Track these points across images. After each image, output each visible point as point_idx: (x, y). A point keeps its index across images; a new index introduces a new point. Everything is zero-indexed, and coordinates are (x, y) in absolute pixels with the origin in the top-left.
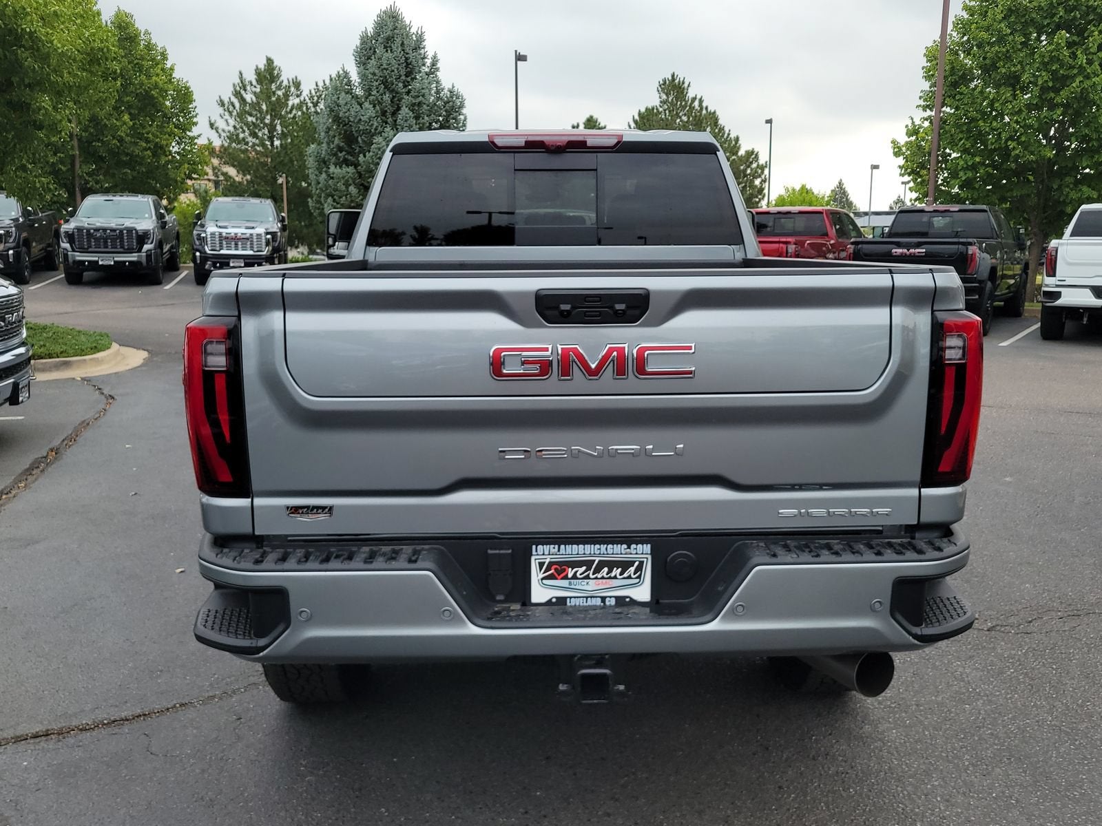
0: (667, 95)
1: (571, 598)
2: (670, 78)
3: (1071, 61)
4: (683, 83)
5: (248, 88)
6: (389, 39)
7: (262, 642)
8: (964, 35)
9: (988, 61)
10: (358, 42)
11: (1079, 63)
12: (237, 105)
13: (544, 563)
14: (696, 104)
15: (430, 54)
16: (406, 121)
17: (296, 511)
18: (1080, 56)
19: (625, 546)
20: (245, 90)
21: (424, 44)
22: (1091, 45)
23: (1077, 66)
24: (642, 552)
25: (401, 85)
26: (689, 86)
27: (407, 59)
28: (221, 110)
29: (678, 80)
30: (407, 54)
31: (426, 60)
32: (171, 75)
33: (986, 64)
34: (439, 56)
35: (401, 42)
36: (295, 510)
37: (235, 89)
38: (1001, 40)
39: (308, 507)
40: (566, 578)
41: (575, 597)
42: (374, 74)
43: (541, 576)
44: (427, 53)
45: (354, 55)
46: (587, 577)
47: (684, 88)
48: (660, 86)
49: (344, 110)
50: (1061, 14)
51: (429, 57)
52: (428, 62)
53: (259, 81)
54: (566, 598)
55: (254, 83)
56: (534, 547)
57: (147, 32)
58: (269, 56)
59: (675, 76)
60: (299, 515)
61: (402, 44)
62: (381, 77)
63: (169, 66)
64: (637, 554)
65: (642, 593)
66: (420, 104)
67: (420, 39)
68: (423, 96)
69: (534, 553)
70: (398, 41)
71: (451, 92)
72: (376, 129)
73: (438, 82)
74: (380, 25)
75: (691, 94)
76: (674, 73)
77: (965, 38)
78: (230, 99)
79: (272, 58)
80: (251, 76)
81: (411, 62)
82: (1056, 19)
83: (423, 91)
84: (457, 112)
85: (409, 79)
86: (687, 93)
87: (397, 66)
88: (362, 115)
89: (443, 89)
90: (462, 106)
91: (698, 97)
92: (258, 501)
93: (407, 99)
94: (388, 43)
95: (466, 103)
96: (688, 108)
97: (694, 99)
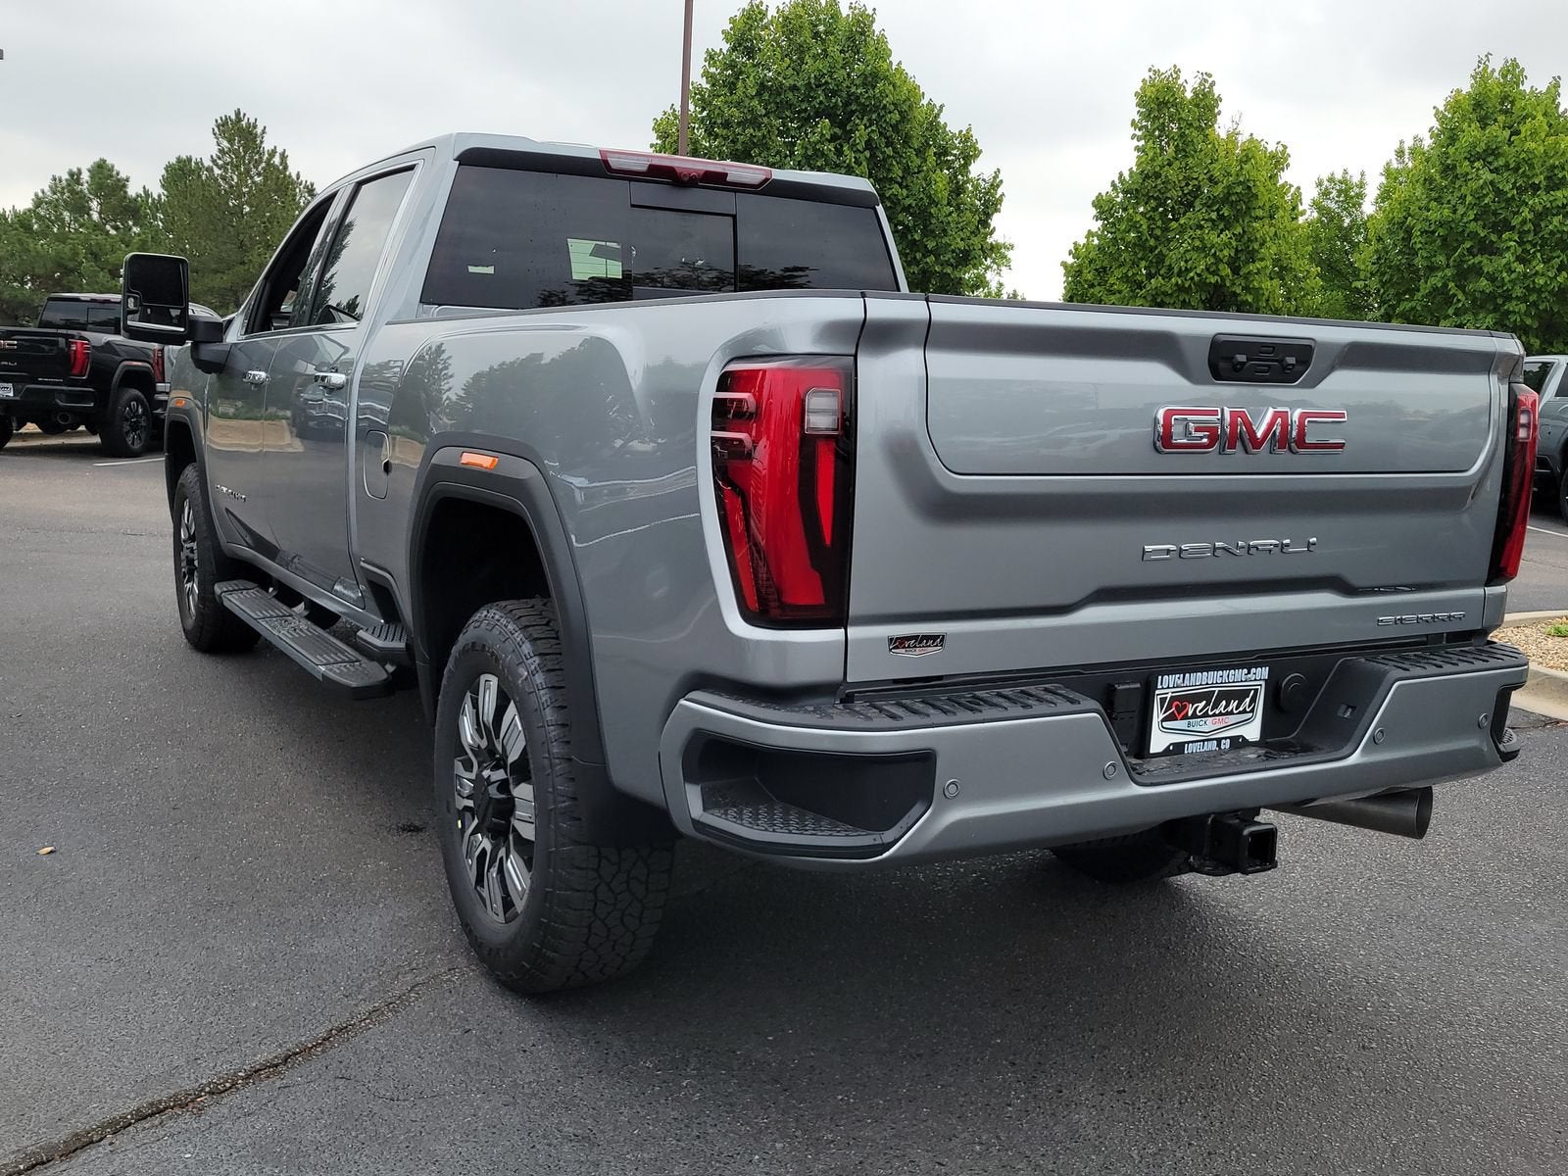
0: (231, 141)
1: (1188, 743)
2: (233, 117)
3: (835, 158)
4: (255, 127)
7: (888, 836)
8: (704, 109)
9: (739, 146)
11: (847, 161)
13: (1166, 698)
14: (277, 160)
17: (900, 644)
18: (847, 152)
19: (1245, 671)
22: (858, 141)
23: (845, 165)
24: (1260, 678)
26: (264, 132)
29: (246, 120)
33: (737, 150)
36: (899, 642)
38: (754, 122)
39: (915, 637)
40: (1185, 717)
41: (1192, 742)
43: (1162, 717)
46: (1205, 715)
47: (256, 135)
48: (218, 126)
50: (821, 98)
54: (1183, 743)
56: (1160, 677)
59: (242, 115)
60: (903, 651)
64: (1255, 680)
65: (1252, 731)
69: (1159, 687)
75: (267, 146)
76: (239, 109)
77: (705, 113)
82: (816, 103)
86: (262, 142)
91: (279, 150)
92: (854, 632)
96: (264, 165)
97: (273, 153)
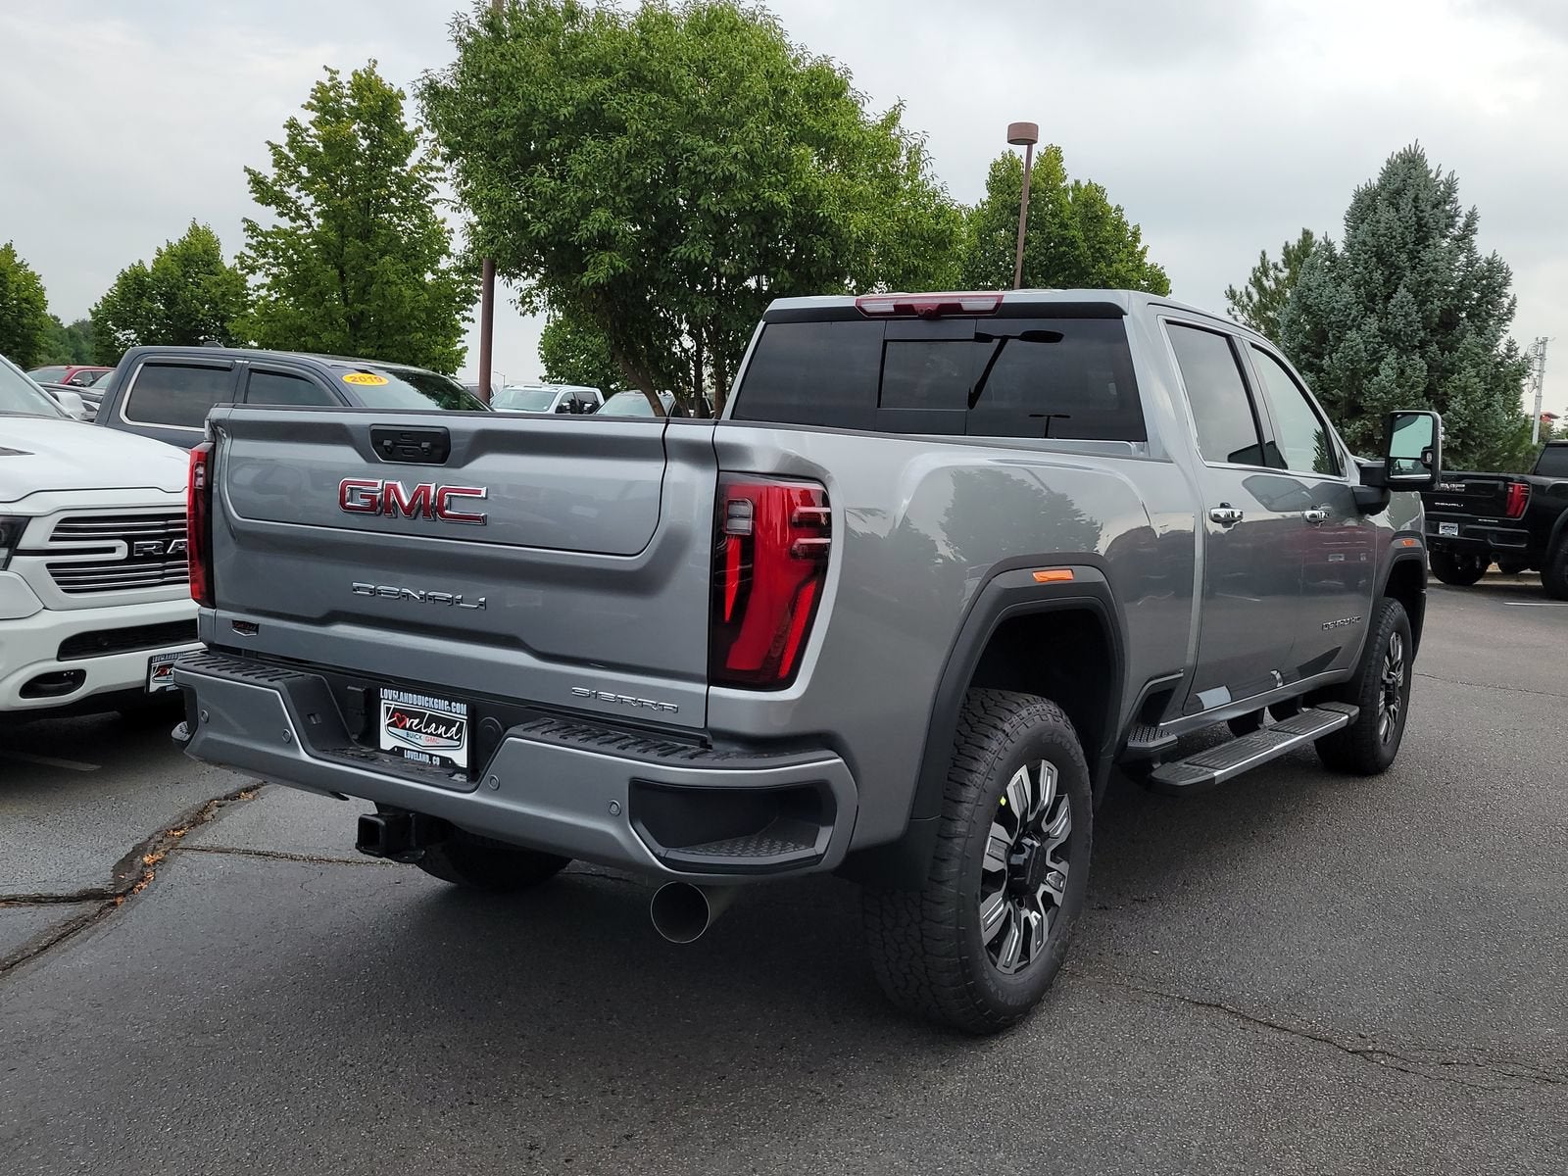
5: (1271, 273)
6: (1398, 193)
10: (1351, 201)
12: (1256, 297)
13: (390, 708)
15: (1465, 210)
16: (1402, 308)
19: (447, 703)
20: (1267, 276)
21: (1455, 195)
24: (459, 711)
25: (1404, 256)
27: (1420, 219)
28: (1229, 304)
30: (1422, 211)
31: (1457, 219)
32: (1140, 260)
34: (1479, 212)
35: (1413, 196)
37: (1255, 275)
41: (411, 750)
42: (1364, 243)
44: (1459, 210)
45: (1346, 219)
46: (419, 731)
49: (1315, 296)
51: (1462, 214)
52: (1461, 222)
53: (1287, 263)
54: (404, 749)
55: (1280, 265)
56: (384, 690)
57: (1118, 208)
58: (1306, 228)
61: (1416, 199)
62: (1374, 247)
63: (1140, 249)
65: (461, 757)
66: (1429, 283)
67: (1451, 187)
68: (1435, 271)
69: (383, 696)
70: (1411, 194)
71: (1489, 264)
72: (1354, 320)
73: (1470, 250)
74: (1390, 172)
78: (1247, 288)
79: (1311, 230)
80: (1276, 257)
81: (1426, 224)
83: (1434, 264)
84: (1496, 292)
85: (1420, 248)
87: (1400, 230)
88: (1337, 302)
89: (1477, 260)
90: (1506, 282)
93: (1410, 277)
94: (1394, 197)
95: (1514, 280)
